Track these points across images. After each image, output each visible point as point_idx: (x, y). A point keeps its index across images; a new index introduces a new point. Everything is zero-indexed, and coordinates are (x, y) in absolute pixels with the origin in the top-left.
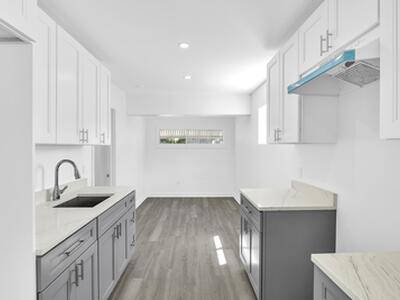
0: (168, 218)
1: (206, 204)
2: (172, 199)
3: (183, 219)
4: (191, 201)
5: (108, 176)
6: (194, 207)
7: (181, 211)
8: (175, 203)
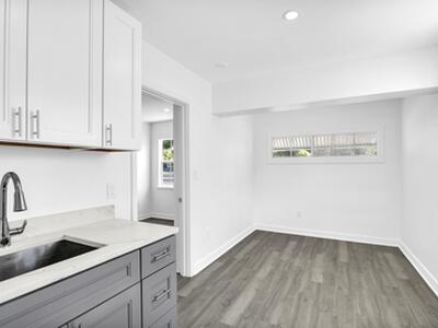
0: (271, 273)
1: (343, 256)
2: (289, 237)
3: (296, 282)
4: (318, 244)
5: (180, 200)
6: (320, 258)
7: (297, 262)
8: (293, 244)
